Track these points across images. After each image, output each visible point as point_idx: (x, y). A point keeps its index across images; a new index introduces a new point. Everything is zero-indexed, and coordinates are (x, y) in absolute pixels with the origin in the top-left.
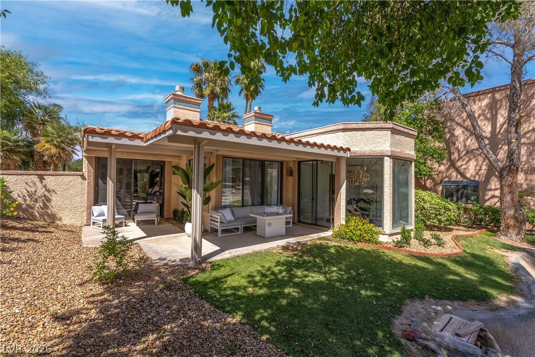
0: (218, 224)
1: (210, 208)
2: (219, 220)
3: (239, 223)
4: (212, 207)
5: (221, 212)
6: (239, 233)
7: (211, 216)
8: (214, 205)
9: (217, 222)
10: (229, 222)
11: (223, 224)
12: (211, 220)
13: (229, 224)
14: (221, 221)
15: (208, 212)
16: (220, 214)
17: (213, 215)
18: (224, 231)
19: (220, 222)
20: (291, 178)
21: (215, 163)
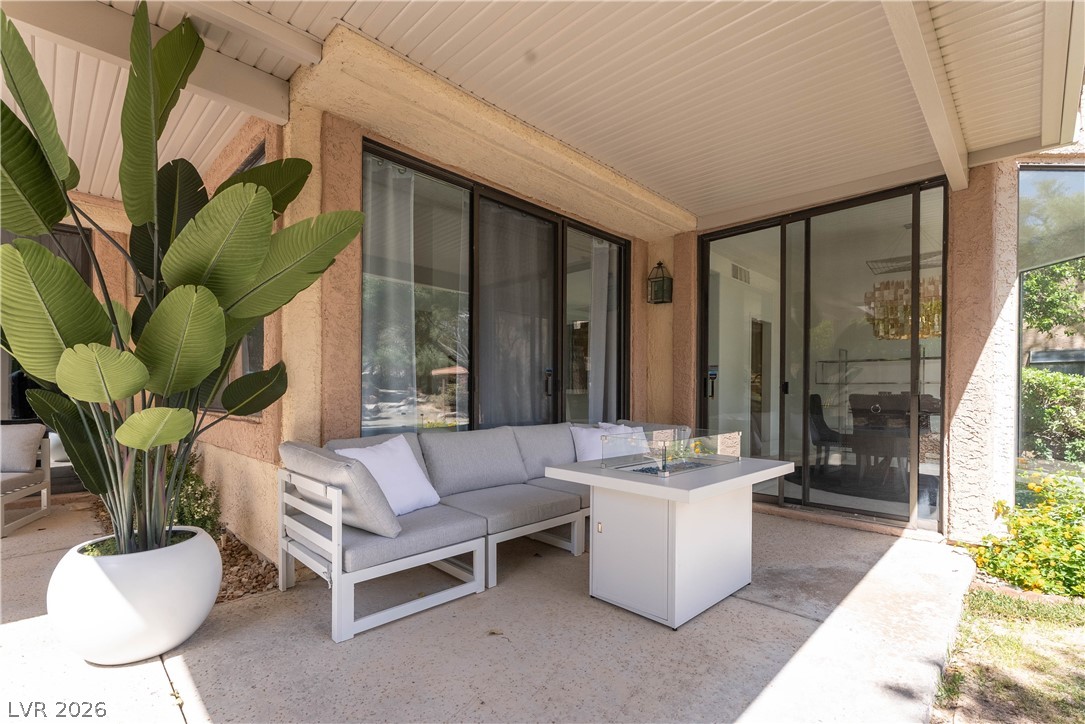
0: (333, 547)
1: (287, 436)
2: (334, 519)
3: (478, 525)
4: (298, 428)
5: (347, 462)
6: (475, 585)
7: (291, 489)
8: (314, 414)
9: (324, 530)
10: (409, 521)
11: (370, 547)
12: (292, 513)
13: (414, 539)
14: (352, 519)
15: (277, 460)
16: (342, 476)
17: (296, 481)
18: (372, 593)
19: (347, 527)
20: (663, 313)
21: (311, 154)
